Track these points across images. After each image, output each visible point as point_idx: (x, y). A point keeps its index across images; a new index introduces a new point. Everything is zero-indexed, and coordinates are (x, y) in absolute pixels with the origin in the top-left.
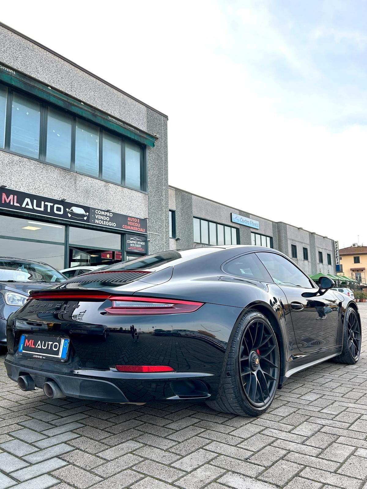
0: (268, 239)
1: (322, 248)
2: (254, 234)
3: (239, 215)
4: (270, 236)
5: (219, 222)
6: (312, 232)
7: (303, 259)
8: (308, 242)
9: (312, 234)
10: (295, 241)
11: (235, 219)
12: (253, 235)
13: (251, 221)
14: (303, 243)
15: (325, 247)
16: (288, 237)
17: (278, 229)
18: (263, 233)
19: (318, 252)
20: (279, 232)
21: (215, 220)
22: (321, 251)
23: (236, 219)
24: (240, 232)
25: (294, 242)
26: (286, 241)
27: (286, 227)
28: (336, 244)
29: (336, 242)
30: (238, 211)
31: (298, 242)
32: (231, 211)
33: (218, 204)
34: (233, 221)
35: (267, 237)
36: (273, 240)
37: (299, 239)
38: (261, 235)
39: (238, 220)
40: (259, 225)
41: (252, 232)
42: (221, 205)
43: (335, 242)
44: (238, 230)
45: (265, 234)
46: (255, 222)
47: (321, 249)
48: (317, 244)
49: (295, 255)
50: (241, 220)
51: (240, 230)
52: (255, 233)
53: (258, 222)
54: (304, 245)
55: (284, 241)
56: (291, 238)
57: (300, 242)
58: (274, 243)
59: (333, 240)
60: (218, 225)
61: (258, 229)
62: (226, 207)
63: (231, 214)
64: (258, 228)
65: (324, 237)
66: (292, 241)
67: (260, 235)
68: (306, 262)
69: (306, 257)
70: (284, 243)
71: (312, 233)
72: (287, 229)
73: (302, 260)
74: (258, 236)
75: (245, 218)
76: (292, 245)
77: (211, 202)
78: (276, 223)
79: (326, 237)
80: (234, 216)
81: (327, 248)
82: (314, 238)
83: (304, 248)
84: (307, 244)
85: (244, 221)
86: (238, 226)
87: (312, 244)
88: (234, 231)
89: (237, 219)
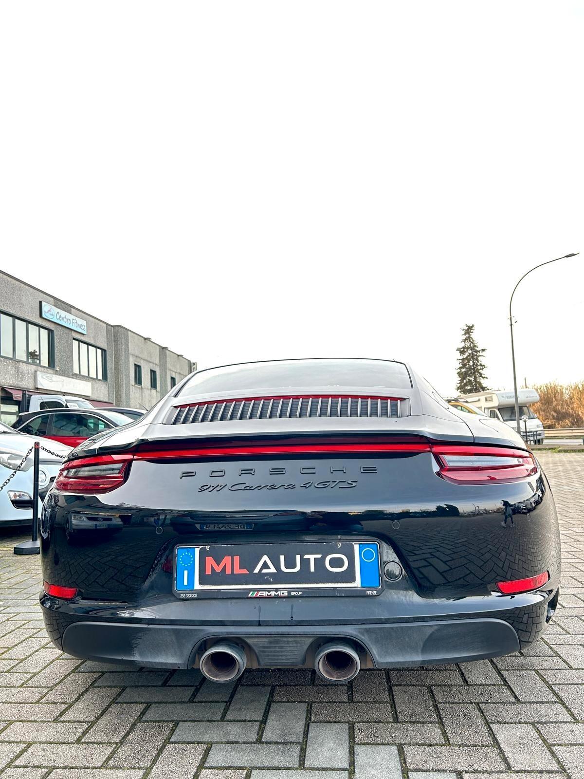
0: (99, 351)
1: (175, 371)
2: (77, 342)
3: (54, 306)
4: (103, 348)
5: (18, 315)
6: (164, 346)
7: (150, 387)
8: (157, 361)
9: (163, 350)
10: (139, 358)
11: (47, 313)
12: (75, 343)
13: (73, 319)
14: (150, 362)
15: (179, 371)
16: (130, 351)
17: (115, 337)
18: (92, 342)
19: (170, 378)
20: (116, 341)
21: (11, 312)
22: (174, 376)
23: (49, 312)
24: (56, 338)
25: (138, 360)
26: (127, 358)
27: (128, 335)
28: (194, 366)
29: (194, 364)
30: (53, 299)
31: (144, 360)
32: (41, 297)
33: (17, 282)
34: (44, 316)
35: (98, 350)
36: (107, 355)
37: (145, 356)
38: (88, 344)
39: (52, 315)
40: (86, 327)
41: (74, 339)
42: (22, 285)
43: (192, 364)
44: (50, 332)
45: (95, 344)
46: (81, 322)
47: (174, 373)
48: (169, 366)
49: (138, 380)
50: (58, 317)
51: (56, 333)
52: (80, 341)
53: (84, 323)
54: (151, 365)
55: (123, 358)
56: (134, 353)
57: (147, 360)
58: (107, 359)
59: (190, 361)
60: (16, 320)
61: (83, 334)
62: (31, 289)
63: (41, 303)
64: (85, 332)
65: (178, 356)
66: (135, 358)
67: (86, 345)
68: (154, 391)
69: (154, 385)
70: (123, 361)
71: (163, 348)
72: (129, 338)
73: (148, 389)
74: (84, 347)
75: (63, 314)
76: (135, 364)
77: (5, 277)
78: (112, 326)
79: (181, 356)
80: (46, 307)
81: (182, 372)
82: (166, 355)
83: (151, 370)
84: (156, 364)
85: (61, 318)
86: (51, 327)
87: (163, 364)
88: (44, 333)
89: (51, 313)
